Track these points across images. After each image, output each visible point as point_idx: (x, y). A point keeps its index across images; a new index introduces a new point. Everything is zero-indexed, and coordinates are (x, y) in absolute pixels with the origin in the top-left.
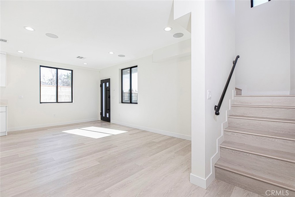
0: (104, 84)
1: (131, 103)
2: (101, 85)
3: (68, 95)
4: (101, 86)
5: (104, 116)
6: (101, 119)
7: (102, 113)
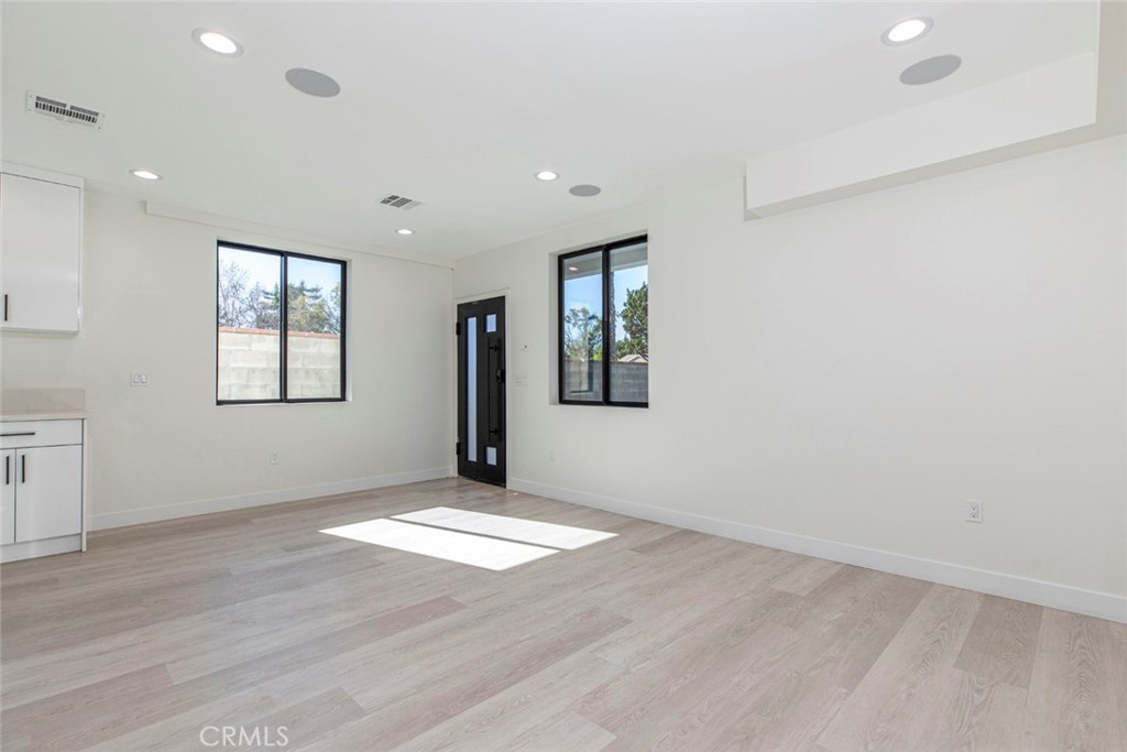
0: (472, 322)
1: (607, 401)
2: (458, 325)
3: (314, 370)
4: (461, 330)
5: (473, 457)
6: (459, 473)
7: (463, 447)
